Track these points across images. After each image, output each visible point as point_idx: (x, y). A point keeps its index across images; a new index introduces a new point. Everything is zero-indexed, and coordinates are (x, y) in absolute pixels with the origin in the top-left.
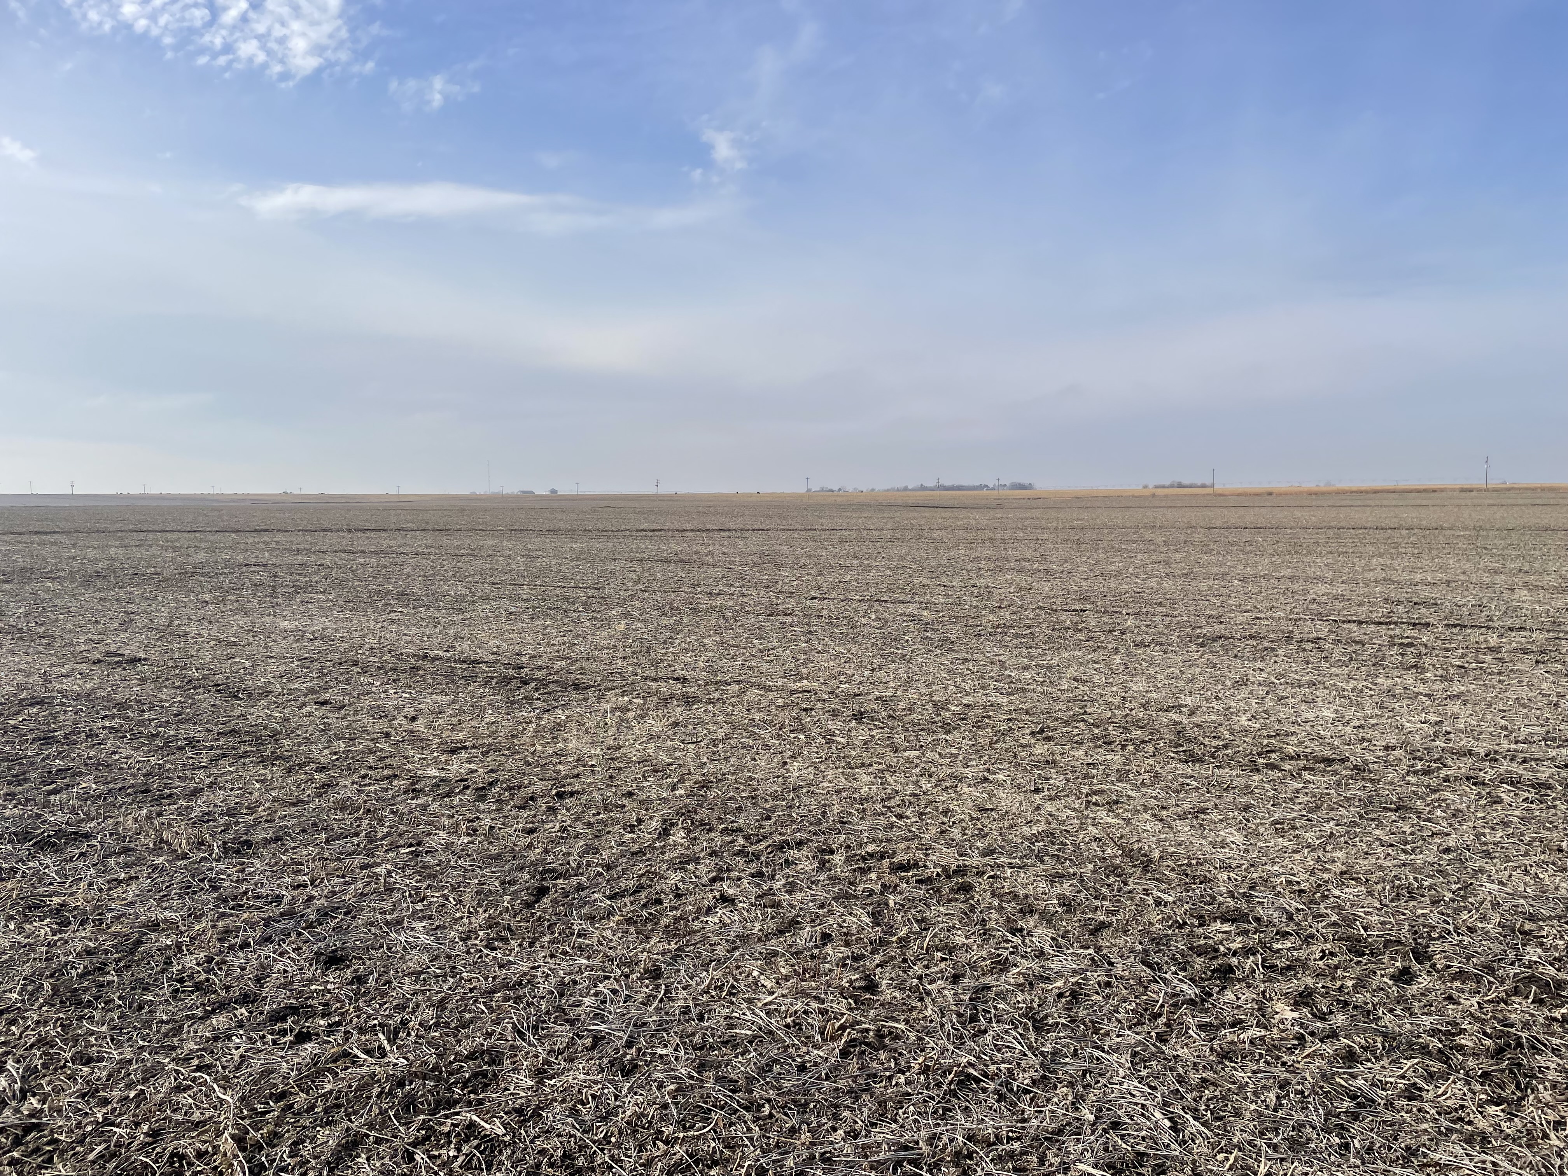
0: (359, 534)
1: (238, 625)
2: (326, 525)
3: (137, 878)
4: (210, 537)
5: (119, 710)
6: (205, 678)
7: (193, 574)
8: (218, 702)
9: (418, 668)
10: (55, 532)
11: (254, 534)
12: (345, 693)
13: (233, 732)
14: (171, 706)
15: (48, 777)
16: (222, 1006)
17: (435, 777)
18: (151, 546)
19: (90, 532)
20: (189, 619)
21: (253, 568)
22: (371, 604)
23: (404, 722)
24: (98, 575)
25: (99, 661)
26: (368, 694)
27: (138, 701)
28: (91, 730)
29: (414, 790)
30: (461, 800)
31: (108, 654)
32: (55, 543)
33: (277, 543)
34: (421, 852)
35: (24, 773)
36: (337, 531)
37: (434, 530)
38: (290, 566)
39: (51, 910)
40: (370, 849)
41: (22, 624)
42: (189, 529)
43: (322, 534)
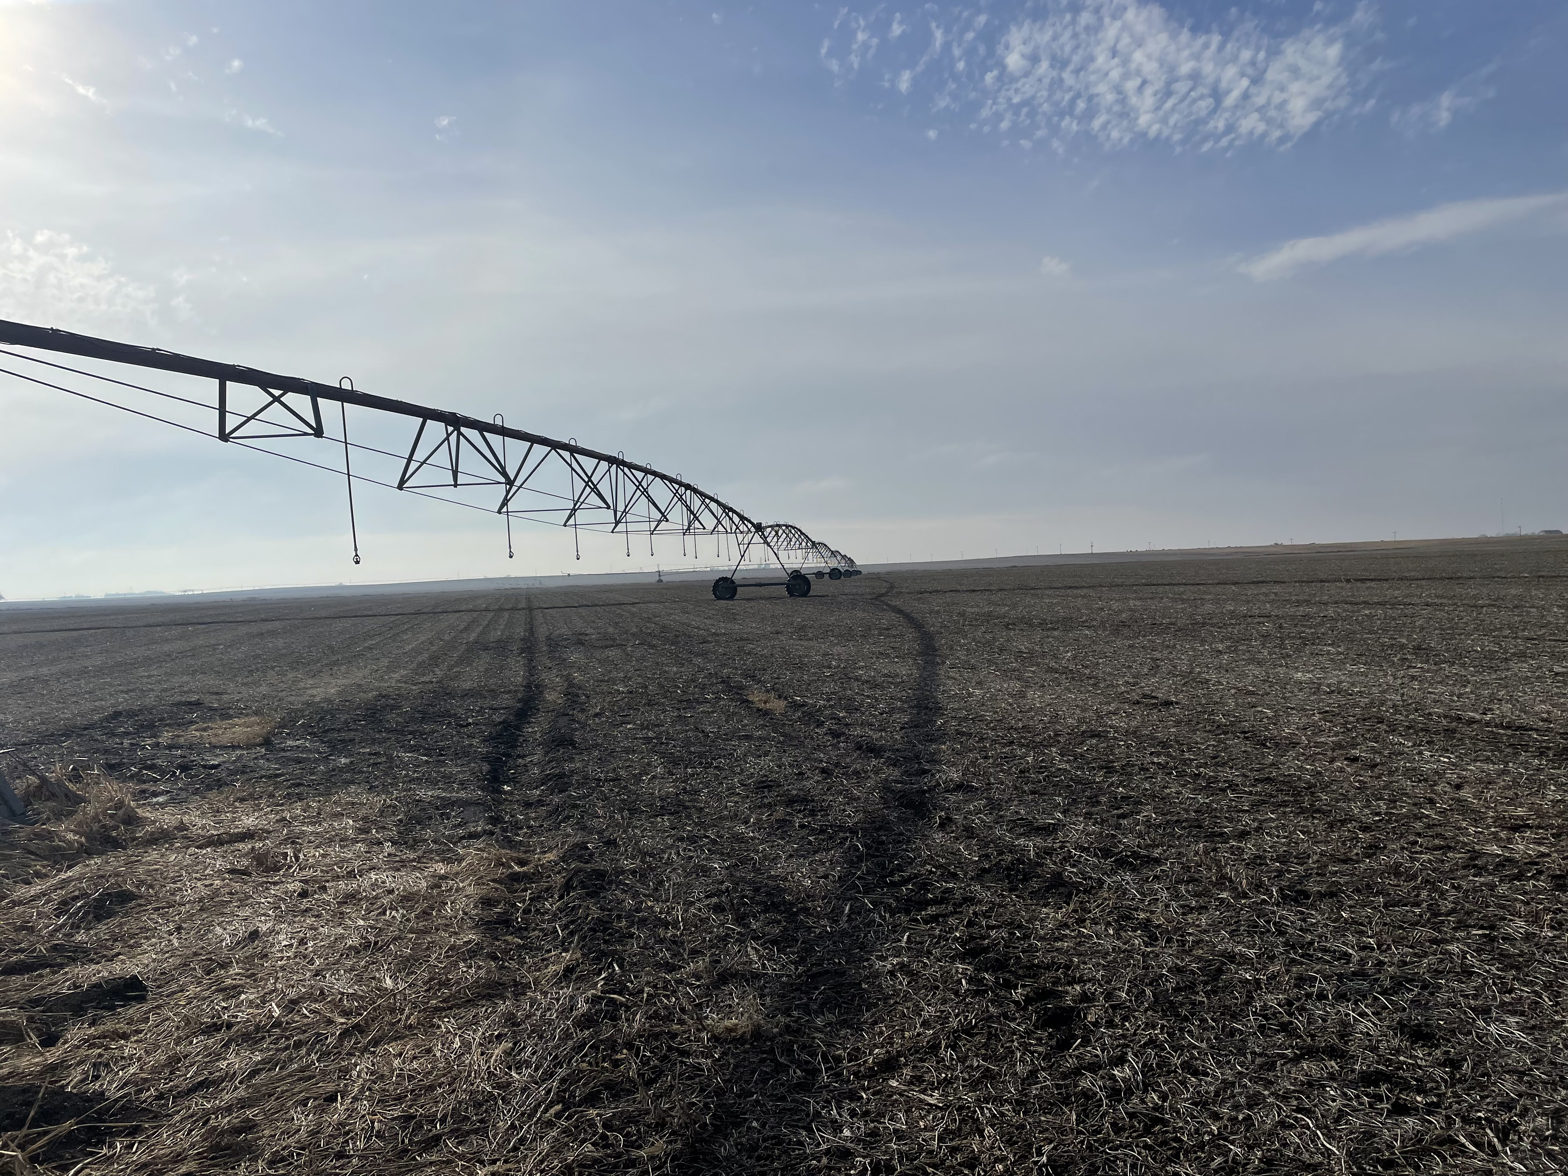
0: (1359, 584)
1: (1254, 675)
2: (1323, 576)
3: (1206, 908)
4: (1212, 589)
5: (1162, 748)
6: (1232, 724)
7: (1204, 624)
8: (1249, 749)
9: (1454, 731)
10: (1083, 587)
11: (1253, 587)
12: (1374, 750)
13: (1268, 780)
14: (1207, 748)
15: (1116, 802)
16: (1310, 1053)
17: (1498, 856)
18: (1162, 598)
19: (1112, 586)
20: (1207, 667)
21: (1258, 620)
22: (1385, 658)
23: (1448, 789)
24: (1123, 624)
25: (1138, 702)
26: (1401, 754)
27: (1177, 742)
28: (1142, 764)
29: (1475, 866)
30: (1534, 886)
31: (1145, 696)
32: (1083, 597)
33: (1276, 594)
34: (1496, 937)
35: (1096, 796)
36: (1335, 581)
37: (1442, 579)
38: (1293, 617)
39: (1139, 923)
40: (1436, 923)
41: (1072, 667)
42: (1192, 582)
43: (1319, 585)
